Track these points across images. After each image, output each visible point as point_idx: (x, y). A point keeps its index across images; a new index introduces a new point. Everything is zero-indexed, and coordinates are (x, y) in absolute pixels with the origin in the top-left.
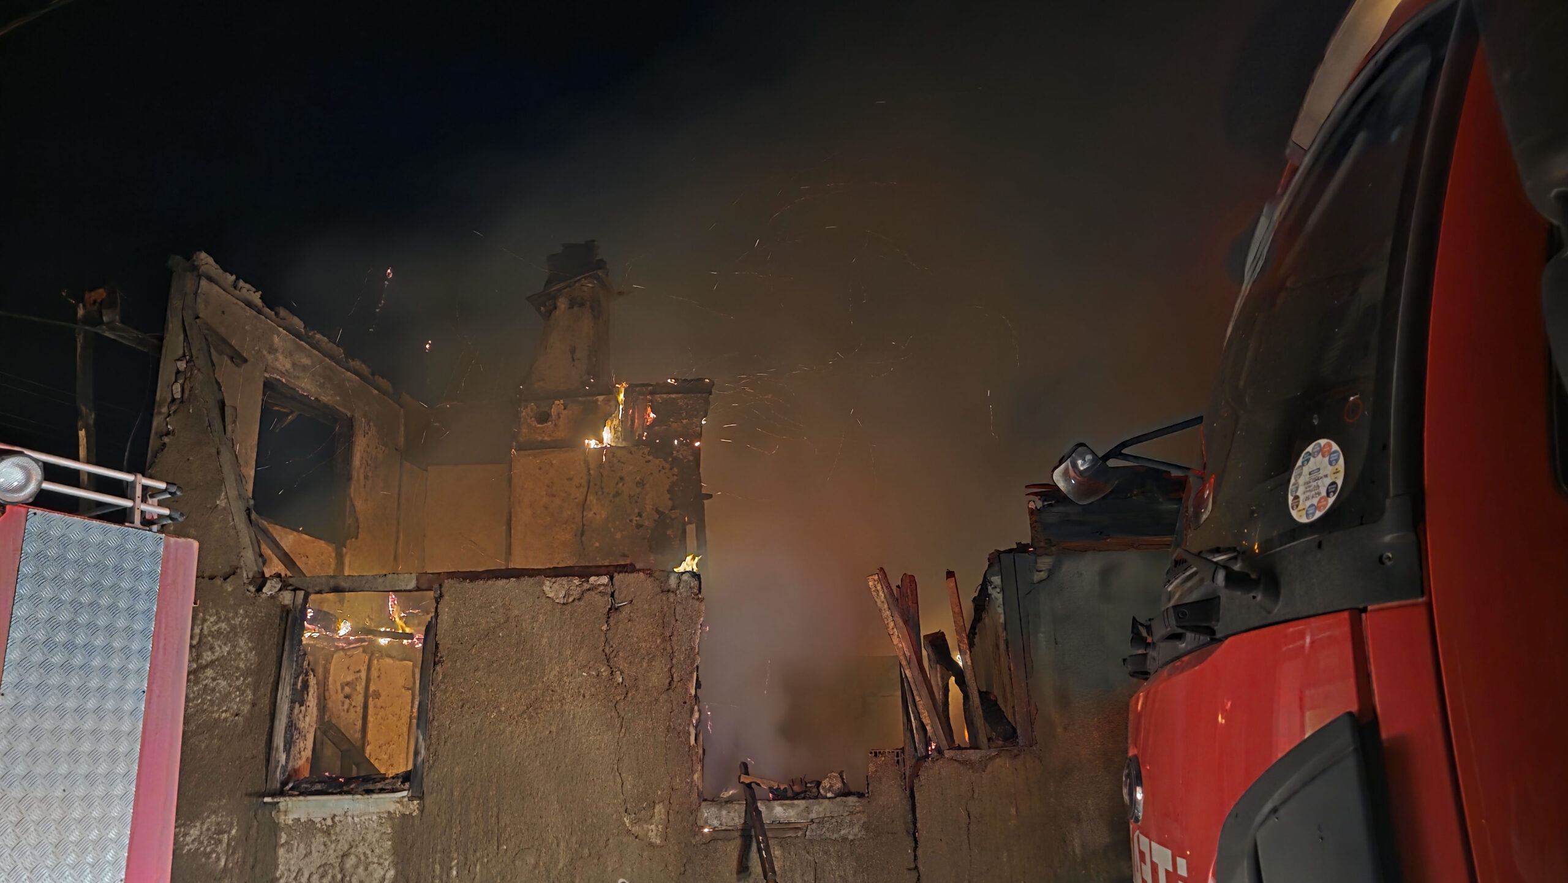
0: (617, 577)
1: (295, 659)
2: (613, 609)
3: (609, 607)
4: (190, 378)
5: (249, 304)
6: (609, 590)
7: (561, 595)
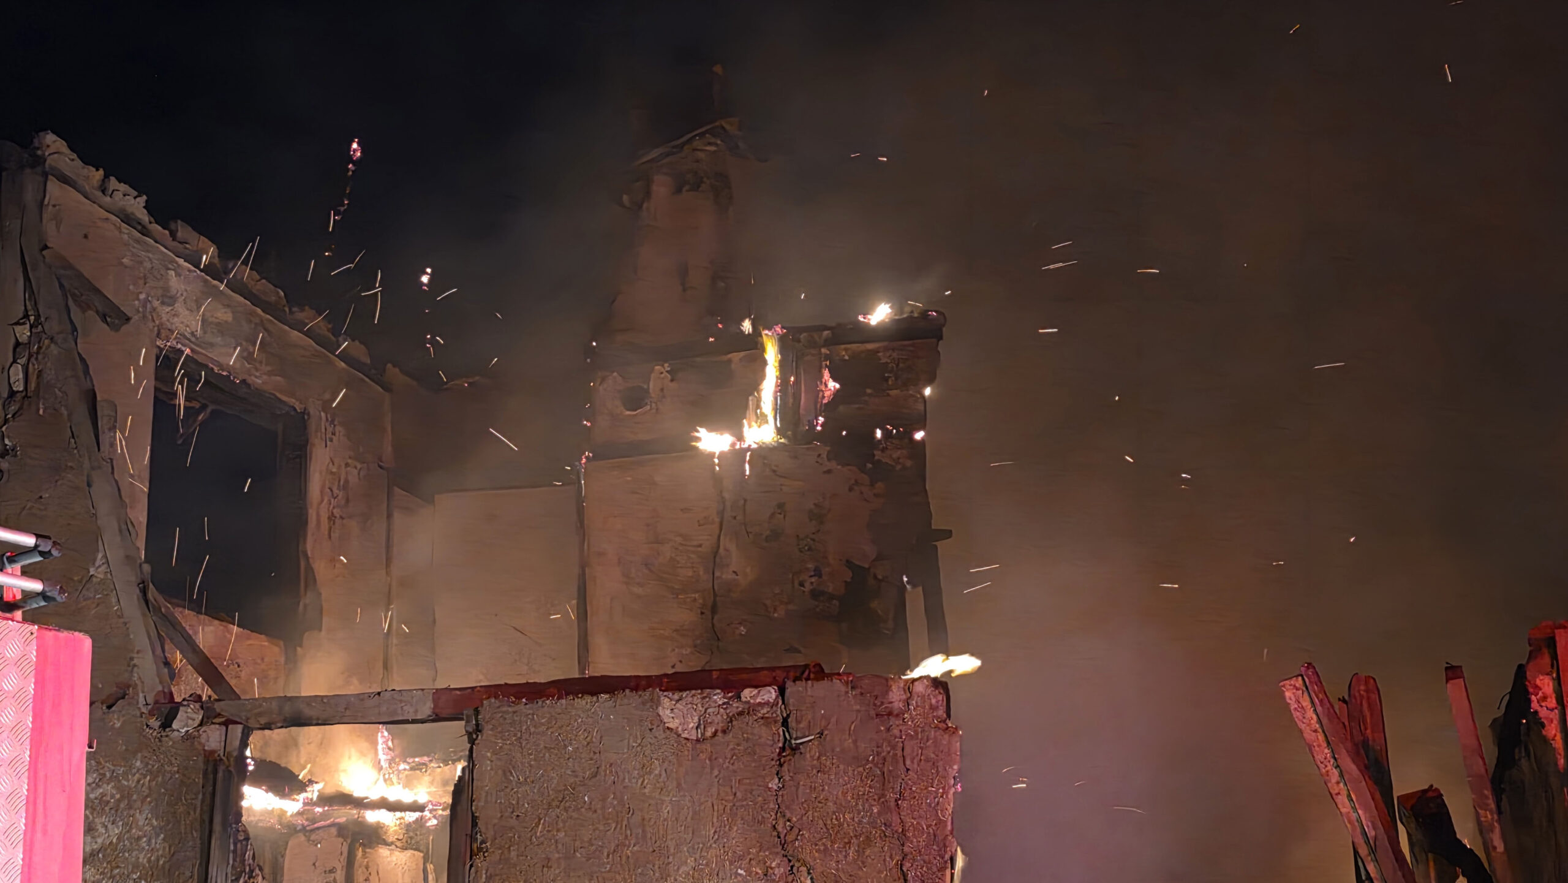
0: (791, 688)
1: (232, 848)
2: (789, 749)
3: (780, 745)
4: (38, 353)
5: (128, 219)
6: (779, 713)
7: (691, 725)
